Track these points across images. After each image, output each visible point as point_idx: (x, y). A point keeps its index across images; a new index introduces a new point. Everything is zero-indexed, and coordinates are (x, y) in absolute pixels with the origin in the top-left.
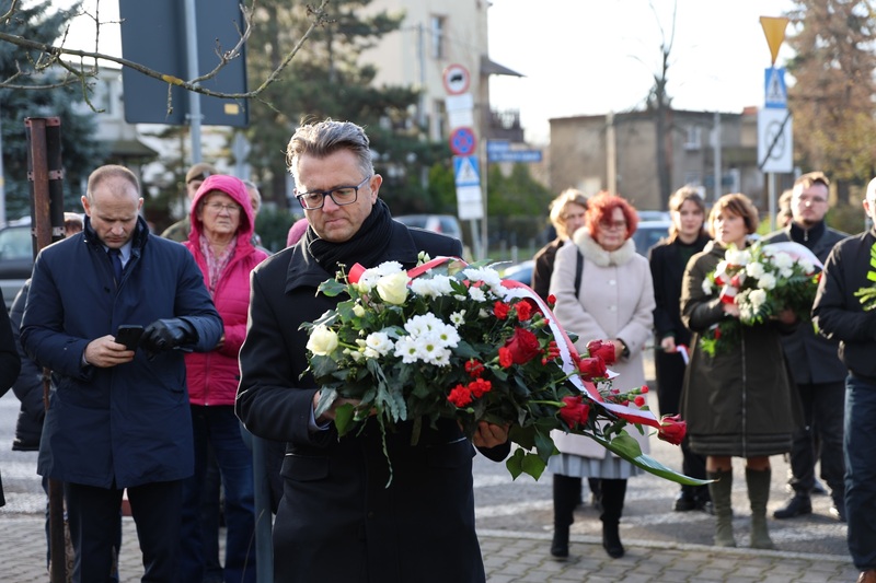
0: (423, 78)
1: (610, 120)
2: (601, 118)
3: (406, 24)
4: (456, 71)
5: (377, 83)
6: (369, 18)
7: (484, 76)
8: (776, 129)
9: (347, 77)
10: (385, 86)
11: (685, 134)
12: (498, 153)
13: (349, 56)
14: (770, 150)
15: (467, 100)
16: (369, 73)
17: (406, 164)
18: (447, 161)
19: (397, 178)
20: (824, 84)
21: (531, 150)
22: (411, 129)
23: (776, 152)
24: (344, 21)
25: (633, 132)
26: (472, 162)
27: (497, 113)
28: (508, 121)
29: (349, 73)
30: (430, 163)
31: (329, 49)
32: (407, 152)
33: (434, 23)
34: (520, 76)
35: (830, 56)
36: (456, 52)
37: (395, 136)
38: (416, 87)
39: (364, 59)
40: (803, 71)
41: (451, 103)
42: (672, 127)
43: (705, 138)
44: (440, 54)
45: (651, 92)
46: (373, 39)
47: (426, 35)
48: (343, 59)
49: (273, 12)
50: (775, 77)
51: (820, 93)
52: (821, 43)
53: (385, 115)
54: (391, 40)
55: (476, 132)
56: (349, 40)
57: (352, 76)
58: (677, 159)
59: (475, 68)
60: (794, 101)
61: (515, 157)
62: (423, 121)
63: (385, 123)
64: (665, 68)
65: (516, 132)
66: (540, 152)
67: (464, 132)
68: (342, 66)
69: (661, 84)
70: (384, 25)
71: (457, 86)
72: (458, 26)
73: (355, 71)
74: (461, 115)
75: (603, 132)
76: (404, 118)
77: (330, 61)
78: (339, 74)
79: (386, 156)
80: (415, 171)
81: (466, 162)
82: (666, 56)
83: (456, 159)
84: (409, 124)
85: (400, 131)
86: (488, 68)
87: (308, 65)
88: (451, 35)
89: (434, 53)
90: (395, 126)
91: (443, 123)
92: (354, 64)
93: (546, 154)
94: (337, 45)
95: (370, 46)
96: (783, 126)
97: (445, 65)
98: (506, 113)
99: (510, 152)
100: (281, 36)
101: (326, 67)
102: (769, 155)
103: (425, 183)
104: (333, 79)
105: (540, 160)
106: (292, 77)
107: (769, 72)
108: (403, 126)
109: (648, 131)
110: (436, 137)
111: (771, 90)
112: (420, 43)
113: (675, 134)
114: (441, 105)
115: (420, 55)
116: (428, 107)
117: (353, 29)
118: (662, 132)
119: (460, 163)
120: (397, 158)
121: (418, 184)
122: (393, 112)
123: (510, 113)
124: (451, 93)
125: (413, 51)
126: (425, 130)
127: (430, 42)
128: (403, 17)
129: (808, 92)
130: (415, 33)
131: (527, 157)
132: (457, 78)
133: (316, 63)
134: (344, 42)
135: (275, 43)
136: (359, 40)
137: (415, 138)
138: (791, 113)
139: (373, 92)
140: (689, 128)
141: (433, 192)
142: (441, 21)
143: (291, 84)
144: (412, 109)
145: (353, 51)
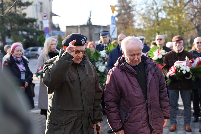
0: (37, 16)
1: (79, 27)
2: (77, 26)
3: (33, 4)
4: (45, 15)
5: (27, 17)
6: (24, 2)
7: (51, 16)
8: (113, 29)
11: (95, 30)
12: (55, 33)
14: (112, 33)
15: (48, 21)
16: (25, 14)
17: (34, 35)
18: (43, 35)
19: (32, 38)
20: (123, 20)
21: (62, 32)
22: (35, 27)
23: (114, 34)
24: (19, 3)
25: (84, 29)
26: (49, 35)
27: (54, 25)
28: (57, 26)
29: (20, 14)
30: (39, 35)
31: (15, 9)
32: (34, 32)
35: (124, 14)
36: (45, 10)
37: (31, 29)
38: (36, 18)
39: (23, 11)
40: (119, 17)
41: (44, 22)
42: (92, 28)
43: (99, 31)
44: (41, 11)
45: (88, 21)
46: (25, 7)
47: (38, 7)
48: (19, 11)
51: (122, 22)
52: (123, 11)
54: (30, 7)
55: (50, 28)
58: (93, 35)
59: (49, 14)
60: (117, 23)
61: (58, 34)
62: (37, 26)
63: (29, 26)
64: (91, 15)
65: (58, 29)
66: (64, 33)
67: (47, 28)
68: (18, 13)
69: (90, 19)
70: (28, 4)
71: (45, 18)
72: (45, 4)
74: (46, 24)
75: (77, 29)
76: (33, 25)
77: (16, 12)
78: (18, 15)
79: (29, 33)
80: (36, 37)
81: (47, 35)
82: (91, 13)
83: (45, 34)
84: (34, 26)
85: (32, 28)
86: (52, 14)
87: (10, 12)
88: (43, 7)
89: (40, 10)
90: (31, 27)
91: (42, 26)
92: (21, 12)
93: (65, 34)
94: (17, 8)
95: (25, 8)
96: (115, 28)
97: (42, 14)
98: (56, 24)
99: (57, 33)
100: (4, 6)
102: (112, 34)
103: (38, 40)
104: (16, 16)
105: (64, 35)
107: (112, 17)
108: (33, 26)
109: (87, 29)
110: (40, 29)
111: (112, 21)
112: (37, 8)
113: (93, 30)
114: (42, 22)
115: (37, 11)
116: (38, 23)
117: (21, 4)
118: (90, 29)
119: (46, 35)
120: (32, 34)
121: (36, 40)
122: (30, 24)
123: (57, 25)
124: (44, 19)
125: (35, 10)
126: (38, 28)
127: (39, 8)
128: (32, 2)
129: (120, 22)
130: (35, 6)
131: (61, 34)
132: (45, 16)
133: (12, 12)
134: (19, 7)
135: (2, 7)
136: (22, 7)
137: (36, 30)
138: (117, 26)
139: (26, 19)
140: (96, 29)
141: (40, 42)
142: (41, 3)
144: (35, 23)
145: (21, 10)
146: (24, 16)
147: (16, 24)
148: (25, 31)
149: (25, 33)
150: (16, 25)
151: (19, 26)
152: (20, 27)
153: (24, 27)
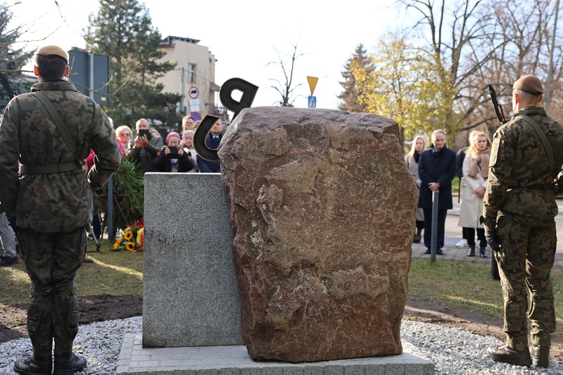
0: (183, 90)
3: (176, 67)
4: (194, 89)
5: (163, 92)
6: (160, 64)
7: (211, 92)
9: (150, 88)
10: (166, 93)
13: (152, 80)
15: (198, 101)
16: (160, 87)
24: (150, 64)
27: (217, 108)
28: (222, 111)
29: (151, 86)
31: (143, 75)
32: (175, 122)
33: (190, 67)
37: (169, 115)
38: (180, 94)
39: (159, 81)
44: (192, 81)
46: (162, 73)
47: (186, 73)
49: (119, 59)
50: (312, 99)
53: (167, 106)
54: (170, 74)
56: (152, 73)
57: (153, 88)
59: (208, 88)
62: (183, 110)
63: (166, 109)
67: (196, 114)
68: (148, 84)
70: (167, 67)
71: (194, 95)
72: (200, 70)
73: (155, 85)
74: (195, 107)
76: (175, 107)
77: (143, 81)
78: (147, 87)
84: (177, 110)
86: (213, 88)
87: (133, 82)
88: (197, 73)
89: (190, 80)
90: (171, 111)
92: (154, 83)
94: (147, 75)
95: (161, 76)
97: (192, 86)
100: (122, 69)
101: (142, 84)
104: (144, 89)
106: (126, 87)
107: (310, 98)
108: (174, 111)
111: (311, 104)
112: (183, 76)
115: (182, 80)
116: (185, 103)
117: (154, 68)
122: (170, 105)
124: (192, 98)
125: (180, 78)
127: (188, 76)
128: (176, 64)
130: (181, 71)
132: (194, 92)
133: (137, 82)
134: (150, 73)
135: (118, 71)
136: (156, 73)
139: (161, 94)
142: (193, 66)
143: (125, 90)
144: (178, 104)
145: (153, 78)
146: (158, 90)
147: (143, 104)
148: (158, 118)
149: (158, 122)
151: (149, 107)
152: (151, 110)
153: (158, 112)
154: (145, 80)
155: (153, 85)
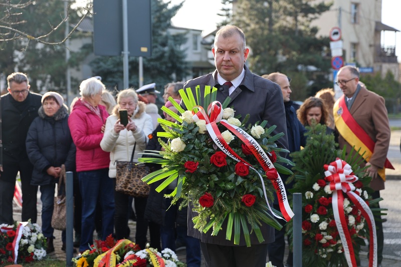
3: (333, 8)
4: (336, 31)
5: (318, 36)
6: (315, 5)
7: (378, 31)
9: (304, 33)
10: (321, 37)
16: (315, 30)
24: (304, 7)
28: (389, 52)
29: (305, 31)
31: (296, 19)
33: (353, 6)
34: (396, 31)
39: (313, 24)
41: (332, 45)
44: (355, 21)
46: (317, 15)
47: (343, 13)
48: (303, 24)
49: (270, 3)
54: (325, 15)
56: (306, 16)
57: (307, 32)
59: (373, 27)
65: (394, 57)
68: (302, 28)
70: (322, 8)
71: (336, 37)
72: (366, 7)
77: (296, 25)
78: (300, 32)
86: (380, 27)
88: (361, 13)
92: (308, 26)
94: (300, 18)
95: (316, 18)
98: (388, 49)
100: (273, 15)
101: (294, 28)
104: (297, 34)
106: (278, 33)
112: (339, 16)
117: (307, 10)
123: (391, 49)
128: (332, 5)
132: (336, 33)
133: (289, 26)
134: (303, 17)
135: (270, 17)
136: (311, 16)
139: (315, 39)
142: (356, 5)
143: (276, 36)
145: (307, 21)
146: (313, 33)
147: (294, 50)
148: (312, 64)
149: (312, 68)
150: (294, 53)
151: (300, 54)
152: (302, 56)
153: (310, 57)
154: (298, 24)
155: (308, 30)
